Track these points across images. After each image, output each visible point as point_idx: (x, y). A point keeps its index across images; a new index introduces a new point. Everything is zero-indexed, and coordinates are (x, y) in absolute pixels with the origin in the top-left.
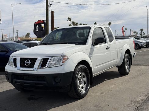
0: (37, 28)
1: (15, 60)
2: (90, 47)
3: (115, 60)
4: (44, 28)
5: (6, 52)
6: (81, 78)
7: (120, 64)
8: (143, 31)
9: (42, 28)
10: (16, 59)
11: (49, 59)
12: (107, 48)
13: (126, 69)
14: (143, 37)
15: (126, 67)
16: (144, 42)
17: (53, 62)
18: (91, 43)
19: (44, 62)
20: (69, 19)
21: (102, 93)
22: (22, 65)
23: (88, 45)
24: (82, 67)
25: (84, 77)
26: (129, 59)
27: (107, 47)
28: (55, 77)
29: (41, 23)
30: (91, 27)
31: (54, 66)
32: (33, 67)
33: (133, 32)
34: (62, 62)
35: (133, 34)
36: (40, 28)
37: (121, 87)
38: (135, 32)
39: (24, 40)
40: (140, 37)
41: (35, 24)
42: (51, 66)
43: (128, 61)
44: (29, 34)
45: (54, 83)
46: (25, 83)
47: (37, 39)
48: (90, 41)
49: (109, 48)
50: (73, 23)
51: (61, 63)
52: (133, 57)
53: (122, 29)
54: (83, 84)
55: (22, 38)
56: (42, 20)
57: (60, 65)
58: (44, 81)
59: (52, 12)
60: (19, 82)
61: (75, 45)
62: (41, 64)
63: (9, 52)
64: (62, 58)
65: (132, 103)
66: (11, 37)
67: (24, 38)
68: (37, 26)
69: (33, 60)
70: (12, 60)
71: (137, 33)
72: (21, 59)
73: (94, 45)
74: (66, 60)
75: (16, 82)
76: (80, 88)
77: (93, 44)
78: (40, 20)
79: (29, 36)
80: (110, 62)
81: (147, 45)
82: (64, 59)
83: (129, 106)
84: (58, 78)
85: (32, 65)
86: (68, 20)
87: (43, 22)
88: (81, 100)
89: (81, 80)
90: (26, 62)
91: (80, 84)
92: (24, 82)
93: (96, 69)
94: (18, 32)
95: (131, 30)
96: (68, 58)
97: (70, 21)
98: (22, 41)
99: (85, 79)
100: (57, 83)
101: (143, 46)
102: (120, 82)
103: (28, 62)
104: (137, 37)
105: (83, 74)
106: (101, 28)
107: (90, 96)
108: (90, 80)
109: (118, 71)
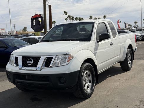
0: (34, 22)
1: (16, 59)
2: (94, 44)
3: (119, 56)
4: (41, 23)
5: (5, 48)
6: (86, 77)
7: (123, 60)
8: (136, 24)
9: (40, 22)
10: (18, 57)
11: (53, 57)
12: (111, 44)
13: (129, 64)
14: (138, 30)
15: (129, 62)
16: (139, 35)
17: (57, 61)
18: (96, 39)
19: (48, 62)
20: (66, 13)
21: (108, 91)
22: (25, 64)
23: (93, 42)
24: (88, 65)
25: (89, 76)
26: (131, 54)
27: (111, 42)
28: (59, 77)
29: (38, 17)
30: (94, 23)
31: (59, 65)
32: (36, 66)
33: (127, 25)
34: (67, 61)
35: (128, 27)
36: (37, 22)
37: (126, 84)
38: (129, 25)
39: (22, 35)
40: (135, 30)
41: (32, 19)
42: (56, 66)
43: (130, 57)
44: (26, 28)
45: (59, 84)
46: (28, 83)
47: (34, 33)
48: (94, 37)
49: (113, 44)
50: (69, 17)
51: (67, 63)
52: (135, 51)
53: (118, 22)
54: (89, 83)
55: (19, 32)
56: (39, 14)
57: (65, 64)
58: (48, 81)
59: (50, 6)
60: (21, 82)
61: (79, 42)
62: (45, 63)
63: (8, 49)
64: (67, 57)
65: (141, 103)
66: (9, 31)
67: (22, 32)
68: (34, 20)
69: (36, 59)
70: (13, 58)
71: (131, 26)
72: (23, 58)
73: (98, 42)
74: (71, 59)
75: (18, 82)
76: (86, 88)
77: (97, 40)
78: (37, 14)
79: (26, 30)
80: (113, 59)
81: (142, 38)
82: (69, 58)
83: (139, 107)
84: (63, 78)
85: (35, 65)
86: (64, 13)
87: (40, 16)
88: (87, 100)
89: (86, 79)
90: (28, 62)
91: (86, 83)
92: (26, 82)
93: (101, 66)
94: (15, 26)
95: (125, 23)
96: (73, 57)
97: (66, 14)
98: (20, 35)
99: (90, 78)
100: (63, 83)
101: (139, 38)
102: (124, 78)
103: (30, 62)
104: (132, 30)
105: (88, 72)
106: (104, 23)
107: (95, 95)
108: (95, 79)
109: (120, 66)
